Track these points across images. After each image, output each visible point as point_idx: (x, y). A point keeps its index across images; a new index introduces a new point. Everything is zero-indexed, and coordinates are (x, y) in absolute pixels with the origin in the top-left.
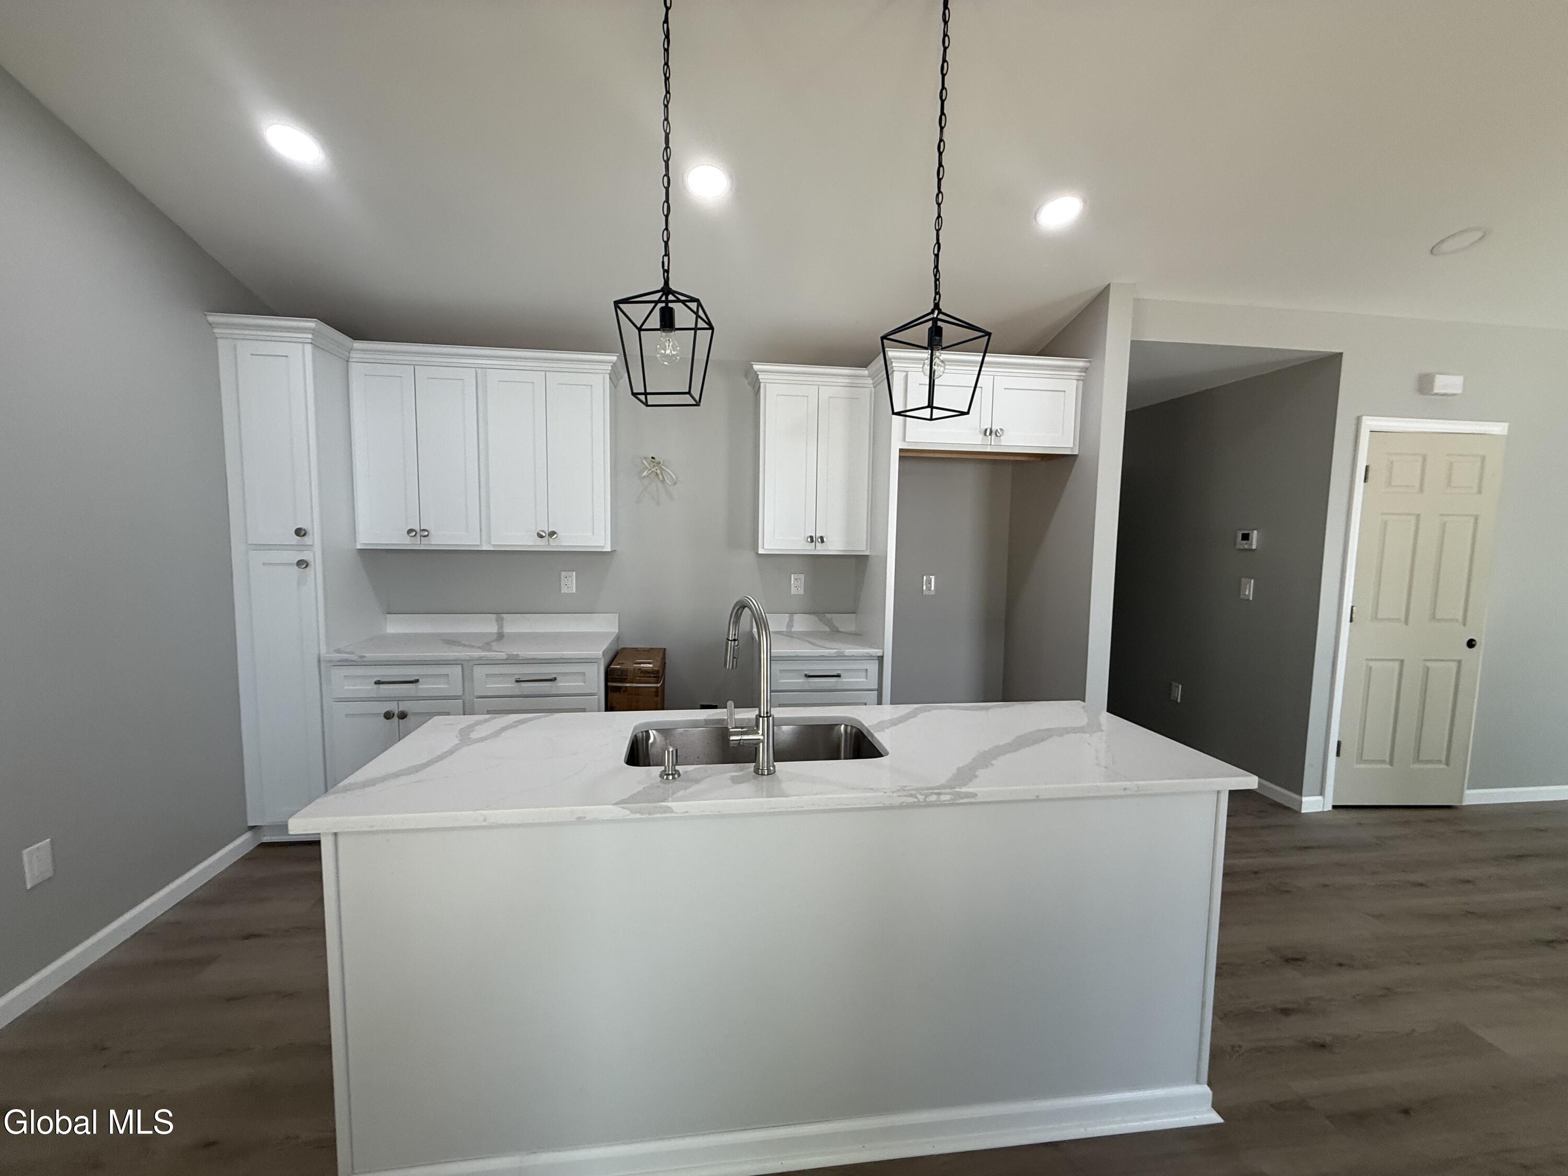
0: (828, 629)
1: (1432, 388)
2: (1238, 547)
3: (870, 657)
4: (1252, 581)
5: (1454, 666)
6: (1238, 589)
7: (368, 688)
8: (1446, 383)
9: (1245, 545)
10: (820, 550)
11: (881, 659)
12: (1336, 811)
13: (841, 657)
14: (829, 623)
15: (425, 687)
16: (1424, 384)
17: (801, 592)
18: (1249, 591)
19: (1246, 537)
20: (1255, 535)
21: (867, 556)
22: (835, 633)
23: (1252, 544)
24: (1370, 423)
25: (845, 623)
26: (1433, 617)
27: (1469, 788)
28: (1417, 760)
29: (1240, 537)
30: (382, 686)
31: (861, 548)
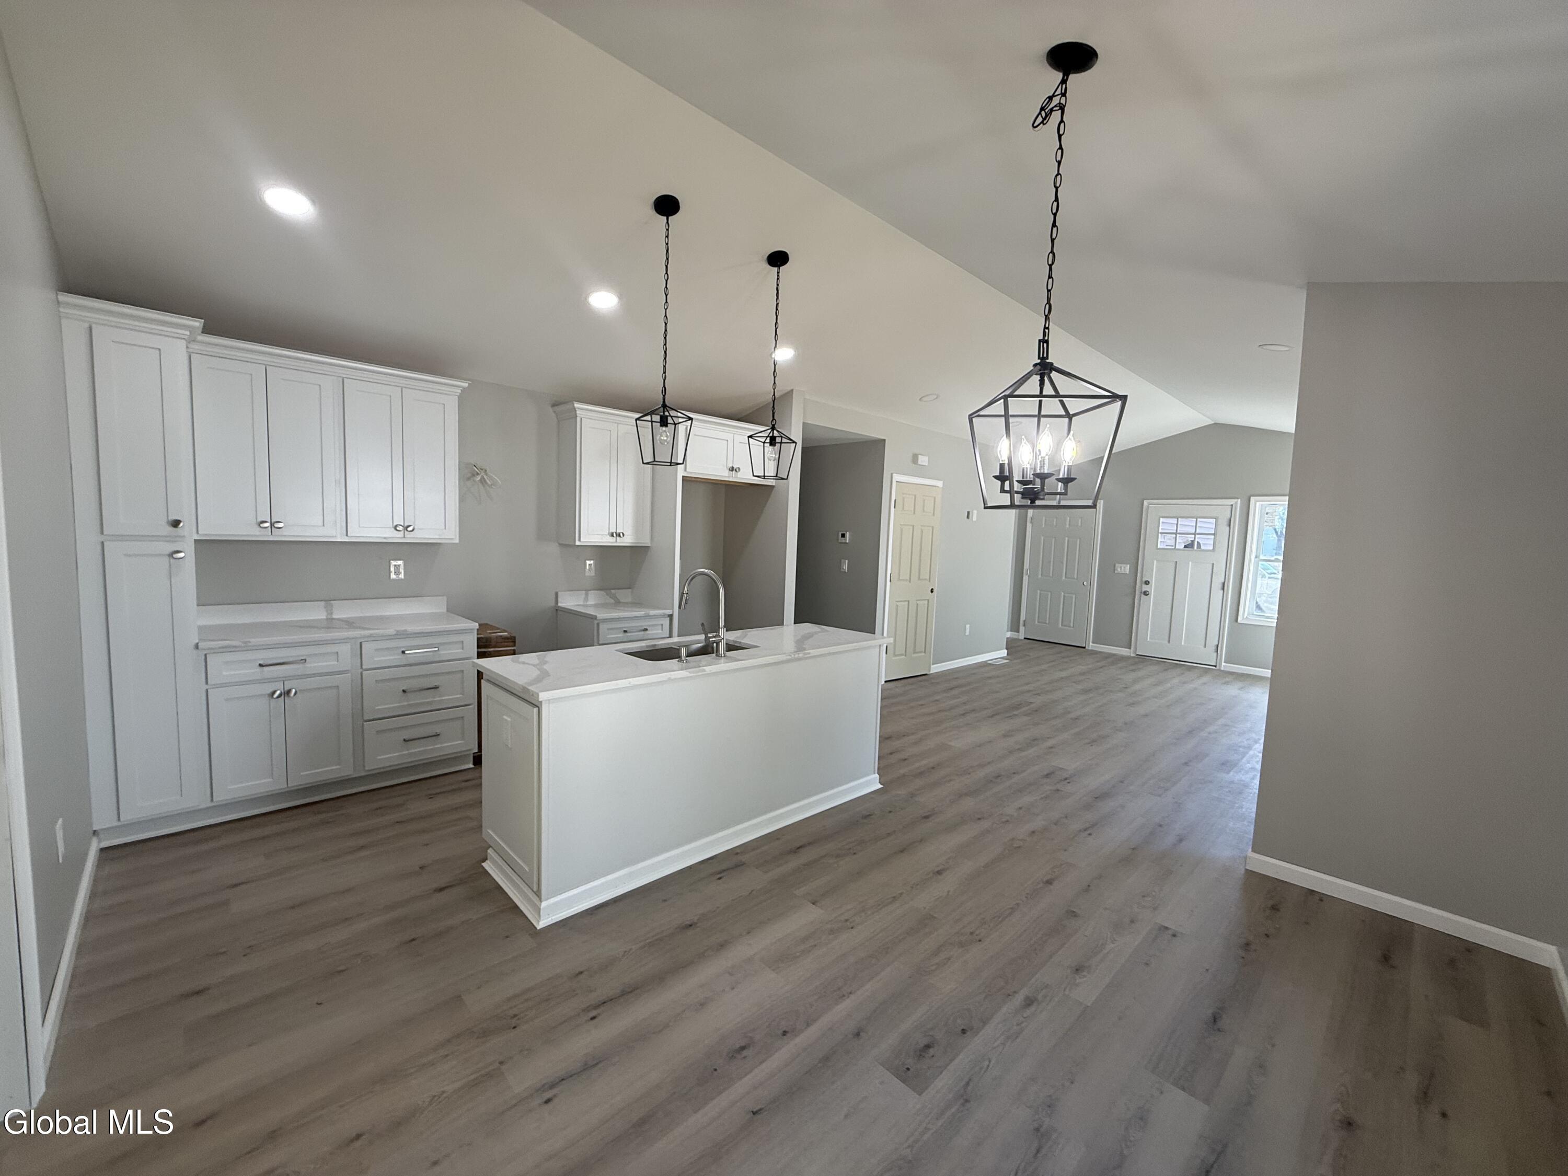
0: (613, 601)
1: (918, 462)
2: (840, 541)
3: (663, 616)
4: (847, 561)
5: (926, 602)
6: (840, 566)
7: (253, 671)
8: (923, 460)
9: (843, 540)
10: (620, 542)
11: (671, 616)
12: (886, 683)
13: (647, 616)
14: (613, 597)
15: (314, 665)
16: (915, 459)
17: (593, 574)
18: (845, 567)
19: (843, 536)
20: (847, 535)
21: (649, 547)
22: (618, 603)
23: (846, 540)
24: (897, 477)
25: (625, 595)
26: (919, 579)
27: (933, 664)
28: (915, 652)
29: (840, 535)
30: (266, 669)
31: (646, 541)
